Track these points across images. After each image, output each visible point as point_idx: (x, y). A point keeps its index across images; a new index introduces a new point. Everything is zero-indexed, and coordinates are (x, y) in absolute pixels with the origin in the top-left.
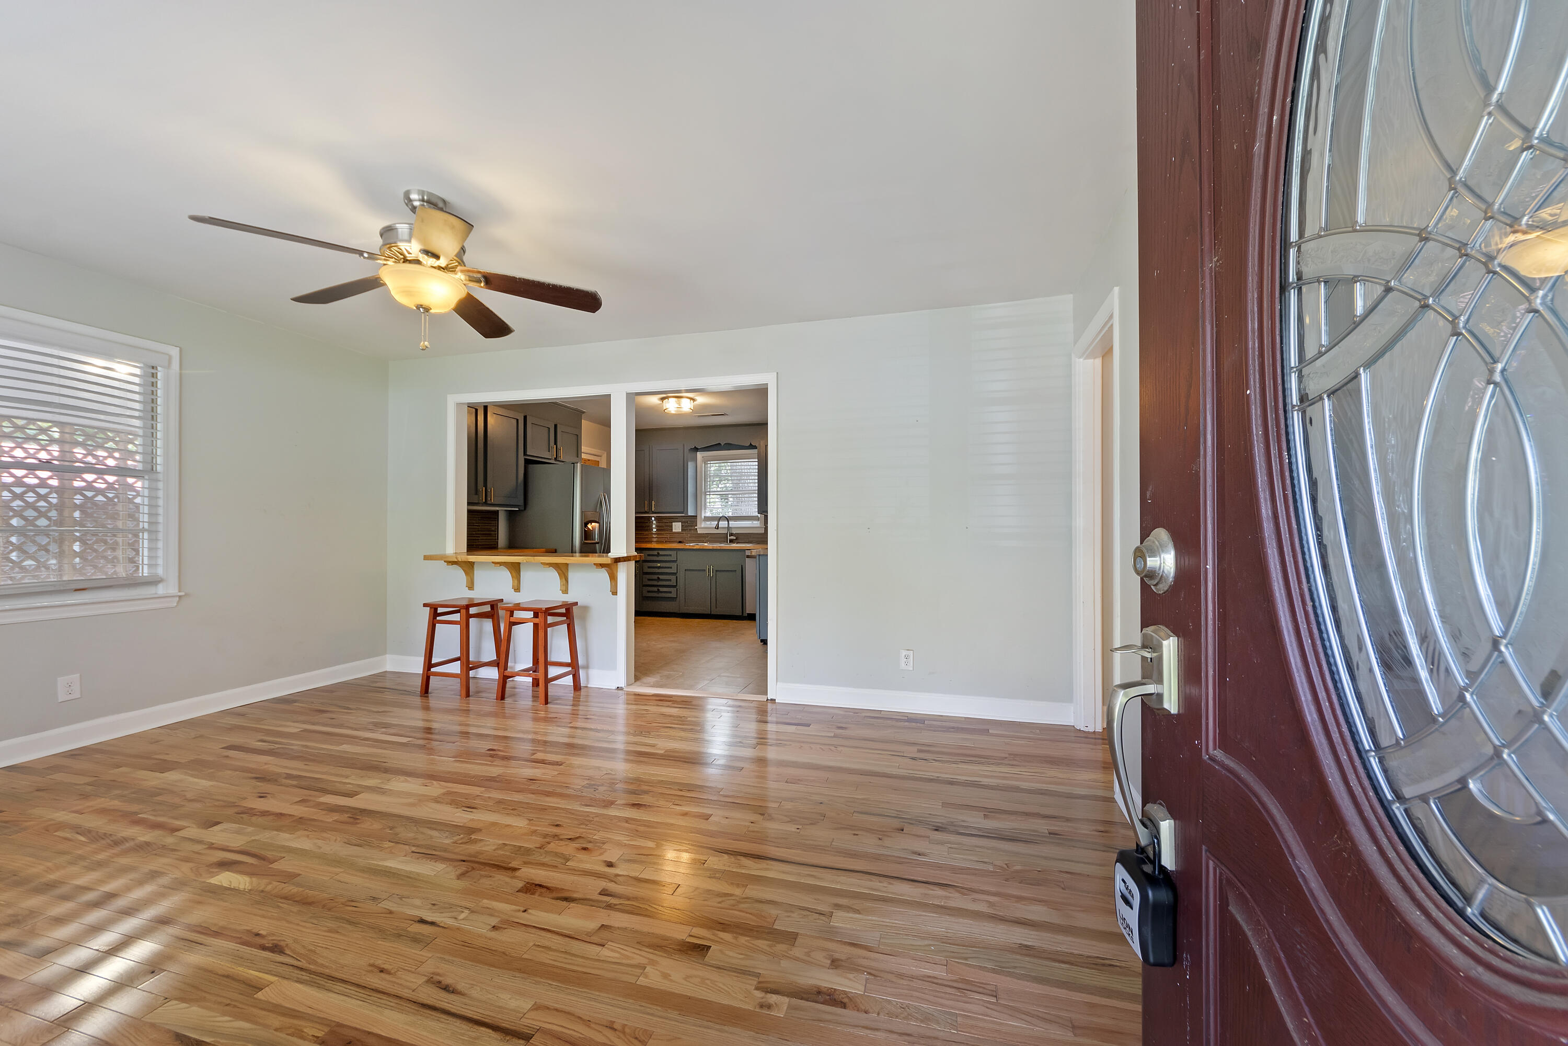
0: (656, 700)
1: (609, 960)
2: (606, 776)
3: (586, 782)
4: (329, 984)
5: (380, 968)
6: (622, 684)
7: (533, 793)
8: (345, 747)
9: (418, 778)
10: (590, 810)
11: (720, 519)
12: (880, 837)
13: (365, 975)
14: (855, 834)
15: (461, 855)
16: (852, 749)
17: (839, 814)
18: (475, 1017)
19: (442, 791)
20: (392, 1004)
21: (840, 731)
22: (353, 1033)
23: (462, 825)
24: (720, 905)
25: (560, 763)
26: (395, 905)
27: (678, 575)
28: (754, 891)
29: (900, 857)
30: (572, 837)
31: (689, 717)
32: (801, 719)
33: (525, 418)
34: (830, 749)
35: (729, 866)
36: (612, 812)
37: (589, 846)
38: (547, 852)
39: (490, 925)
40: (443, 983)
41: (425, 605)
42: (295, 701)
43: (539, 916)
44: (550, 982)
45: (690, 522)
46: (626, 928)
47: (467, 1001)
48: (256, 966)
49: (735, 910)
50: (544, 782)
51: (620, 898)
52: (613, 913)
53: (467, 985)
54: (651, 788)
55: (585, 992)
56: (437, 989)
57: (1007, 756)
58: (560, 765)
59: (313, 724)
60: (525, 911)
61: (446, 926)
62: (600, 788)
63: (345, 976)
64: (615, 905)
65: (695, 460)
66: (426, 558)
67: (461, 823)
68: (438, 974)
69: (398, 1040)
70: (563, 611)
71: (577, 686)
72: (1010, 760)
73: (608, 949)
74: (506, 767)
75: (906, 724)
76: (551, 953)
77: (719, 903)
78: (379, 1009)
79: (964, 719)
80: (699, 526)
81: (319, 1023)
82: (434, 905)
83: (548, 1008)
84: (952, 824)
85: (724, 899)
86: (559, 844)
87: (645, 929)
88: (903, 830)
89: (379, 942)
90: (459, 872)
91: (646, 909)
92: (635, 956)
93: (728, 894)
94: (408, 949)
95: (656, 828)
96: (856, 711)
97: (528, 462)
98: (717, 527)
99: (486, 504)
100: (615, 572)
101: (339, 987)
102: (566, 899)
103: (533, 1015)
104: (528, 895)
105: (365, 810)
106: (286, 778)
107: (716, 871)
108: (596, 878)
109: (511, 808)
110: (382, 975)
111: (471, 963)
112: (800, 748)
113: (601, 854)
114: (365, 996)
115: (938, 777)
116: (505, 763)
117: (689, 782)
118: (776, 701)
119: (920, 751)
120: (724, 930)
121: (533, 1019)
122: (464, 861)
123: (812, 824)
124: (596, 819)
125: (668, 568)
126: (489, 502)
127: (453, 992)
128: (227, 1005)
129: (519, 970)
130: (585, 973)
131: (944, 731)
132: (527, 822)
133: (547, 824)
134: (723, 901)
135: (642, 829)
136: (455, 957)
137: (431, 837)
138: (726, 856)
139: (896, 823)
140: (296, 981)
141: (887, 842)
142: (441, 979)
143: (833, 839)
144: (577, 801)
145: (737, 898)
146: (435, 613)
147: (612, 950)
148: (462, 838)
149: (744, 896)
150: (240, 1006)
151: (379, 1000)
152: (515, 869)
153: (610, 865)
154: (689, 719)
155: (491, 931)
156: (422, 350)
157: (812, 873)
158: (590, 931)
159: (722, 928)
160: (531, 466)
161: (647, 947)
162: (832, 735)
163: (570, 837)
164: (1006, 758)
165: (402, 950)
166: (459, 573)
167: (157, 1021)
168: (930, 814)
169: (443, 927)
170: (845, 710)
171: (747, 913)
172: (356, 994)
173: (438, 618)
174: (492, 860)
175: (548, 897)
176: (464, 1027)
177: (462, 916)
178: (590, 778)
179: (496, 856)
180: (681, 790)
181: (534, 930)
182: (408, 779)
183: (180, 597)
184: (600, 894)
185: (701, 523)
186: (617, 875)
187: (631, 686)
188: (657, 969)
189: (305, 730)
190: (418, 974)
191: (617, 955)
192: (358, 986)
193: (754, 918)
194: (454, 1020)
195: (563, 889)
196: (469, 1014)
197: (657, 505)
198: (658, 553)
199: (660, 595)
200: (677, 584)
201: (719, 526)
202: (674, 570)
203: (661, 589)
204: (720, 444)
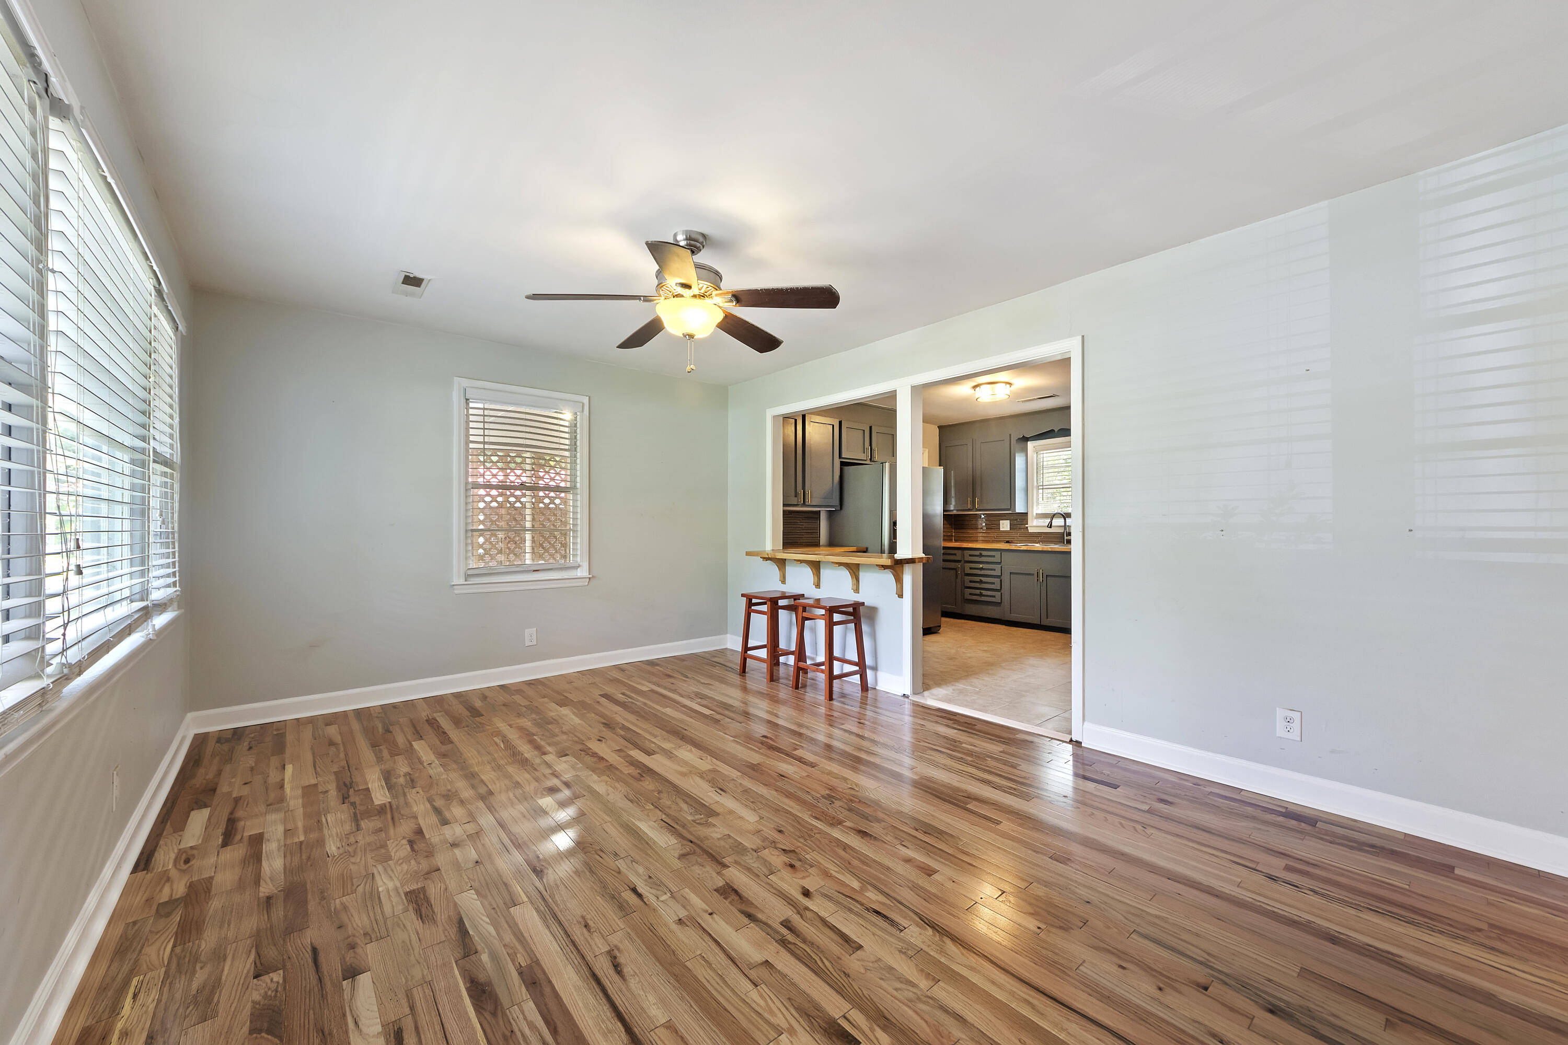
0: (937, 716)
1: (754, 1005)
2: (848, 791)
3: (828, 792)
4: (551, 921)
5: (586, 922)
6: (908, 692)
7: (776, 790)
8: (668, 711)
9: (700, 750)
10: (817, 825)
11: (1053, 516)
12: (1162, 986)
13: (574, 924)
14: (1121, 967)
15: (694, 835)
16: (1169, 837)
17: (1109, 927)
18: (620, 1008)
19: (710, 767)
20: (576, 962)
21: (1161, 806)
22: (541, 976)
23: (707, 805)
24: (895, 993)
25: (814, 765)
26: (625, 867)
27: (1002, 577)
28: (945, 993)
29: (1183, 1032)
30: (787, 849)
31: (965, 743)
32: (1108, 775)
33: (840, 423)
34: (1134, 827)
35: (929, 946)
36: (836, 833)
37: (797, 864)
38: (758, 857)
39: (678, 916)
40: (617, 960)
41: (743, 595)
42: (658, 665)
43: (721, 927)
44: (692, 1004)
45: (1020, 520)
46: (785, 976)
47: (624, 989)
48: (523, 883)
49: (909, 1007)
50: (792, 782)
51: (798, 936)
52: (783, 952)
53: (631, 971)
54: (886, 817)
55: (714, 1031)
56: (611, 963)
57: (1485, 926)
58: (813, 767)
59: (659, 686)
60: (711, 914)
61: (647, 903)
62: (836, 802)
63: (563, 919)
64: (790, 943)
65: (1025, 450)
66: (748, 554)
67: (708, 803)
68: (618, 949)
69: (562, 1000)
70: (851, 610)
71: (864, 687)
72: (1489, 937)
73: (759, 991)
74: (768, 757)
75: (1281, 819)
76: (709, 971)
77: (896, 989)
78: (566, 961)
79: (1402, 837)
80: (1030, 524)
81: (528, 954)
82: (650, 877)
83: (677, 1033)
84: (1308, 1012)
85: (903, 986)
86: (773, 853)
87: (804, 986)
88: (1206, 989)
89: (598, 898)
90: (684, 851)
91: (816, 961)
92: (780, 1015)
93: (911, 982)
94: (612, 914)
95: (870, 867)
96: (1198, 782)
97: (843, 464)
98: (1050, 526)
99: (804, 504)
100: (901, 575)
101: (555, 927)
102: (750, 917)
103: (661, 1032)
104: (721, 898)
105: (651, 770)
106: (620, 728)
107: (911, 945)
108: (785, 903)
109: (752, 800)
110: (585, 930)
111: (645, 950)
112: (1090, 815)
113: (804, 878)
114: (565, 944)
115: (1309, 922)
116: (770, 752)
117: (930, 822)
118: (1083, 745)
119: (1288, 868)
120: (884, 1029)
121: (659, 1038)
122: (691, 842)
123: (1061, 928)
124: (818, 836)
125: (991, 570)
126: (807, 504)
127: (618, 973)
128: (494, 909)
129: (676, 976)
130: (726, 1010)
131: (1352, 848)
132: (756, 818)
133: (772, 826)
134: (900, 989)
135: (855, 862)
136: (638, 938)
137: (681, 810)
138: (930, 931)
139: (1201, 975)
140: (536, 909)
141: (1170, 998)
142: (618, 955)
143: (1084, 961)
144: (809, 811)
145: (919, 993)
146: (750, 602)
147: (761, 996)
148: (701, 818)
149: (928, 993)
150: (499, 913)
151: (570, 954)
152: (725, 866)
153: (806, 893)
154: (964, 745)
155: (676, 924)
156: (689, 372)
157: (1031, 999)
158: (752, 961)
159: (884, 1025)
160: (846, 468)
161: (795, 1008)
162: (1146, 807)
163: (784, 848)
164: (1480, 930)
165: (608, 912)
166: (774, 569)
167: (459, 903)
168: (1270, 980)
169: (645, 902)
170: (1179, 776)
171: (922, 1018)
172: (561, 939)
173: (753, 608)
174: (711, 849)
175: (736, 908)
176: (608, 1013)
177: (663, 898)
178: (832, 789)
179: (716, 846)
180: (917, 830)
181: (707, 938)
182: (693, 749)
183: (590, 578)
184: (782, 923)
185: (1032, 522)
186: (807, 908)
187: (916, 696)
188: (792, 1042)
189: (652, 691)
190: (606, 941)
191: (762, 1003)
192: (566, 932)
193: (928, 1030)
194: (606, 1002)
195: (753, 904)
196: (618, 1002)
197: (981, 502)
198: (981, 554)
199: (983, 599)
200: (1001, 588)
201: (1053, 524)
202: (997, 573)
203: (984, 592)
204: (1053, 430)
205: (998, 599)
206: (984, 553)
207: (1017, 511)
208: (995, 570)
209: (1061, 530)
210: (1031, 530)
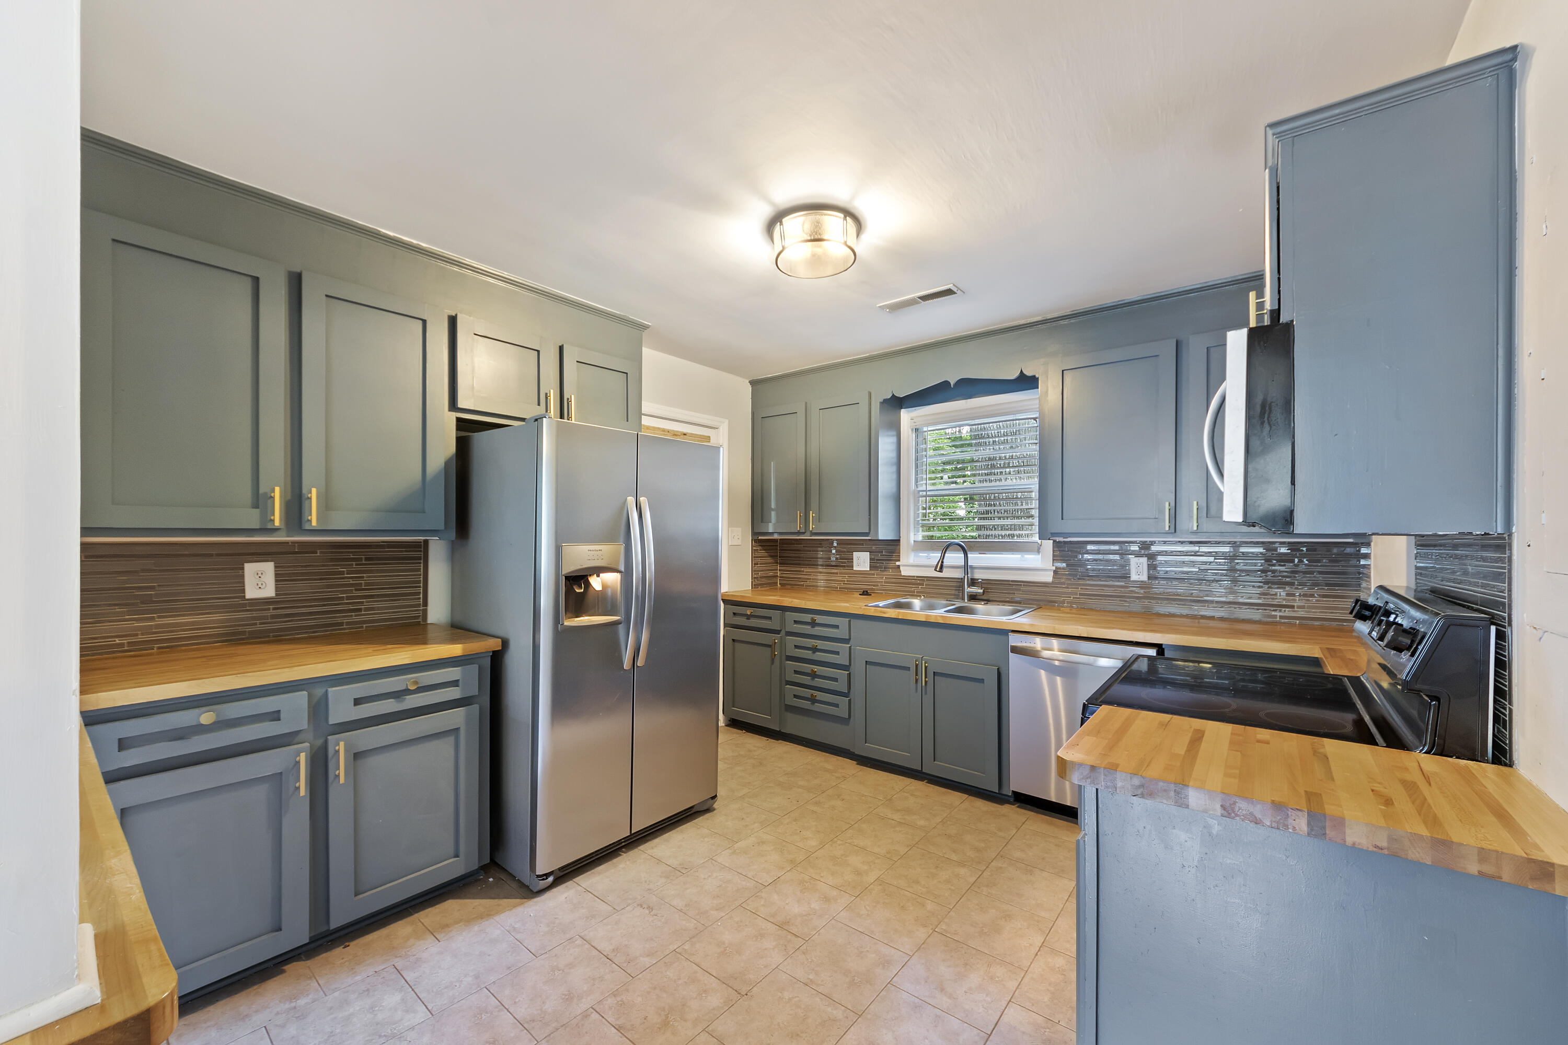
27: (851, 668)
33: (453, 319)
45: (887, 552)
65: (895, 427)
80: (903, 560)
97: (464, 425)
98: (940, 564)
125: (832, 652)
185: (907, 557)
197: (819, 519)
198: (813, 621)
199: (818, 707)
200: (849, 692)
201: (945, 564)
202: (842, 659)
203: (819, 695)
204: (946, 384)
205: (842, 712)
206: (819, 619)
207: (880, 538)
208: (837, 653)
209: (958, 574)
210: (905, 572)
